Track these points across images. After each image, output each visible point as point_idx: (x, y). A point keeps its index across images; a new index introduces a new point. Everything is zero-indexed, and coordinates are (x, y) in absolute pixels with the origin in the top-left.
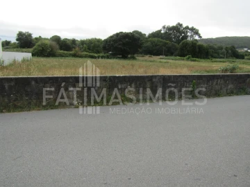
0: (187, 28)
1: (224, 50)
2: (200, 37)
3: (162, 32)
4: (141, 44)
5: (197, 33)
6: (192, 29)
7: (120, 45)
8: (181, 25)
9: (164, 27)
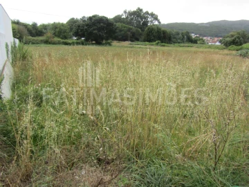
0: (147, 13)
1: (180, 35)
2: (159, 22)
3: (124, 17)
4: (116, 29)
5: (156, 18)
6: (152, 15)
7: (94, 30)
8: (141, 10)
9: (125, 12)
